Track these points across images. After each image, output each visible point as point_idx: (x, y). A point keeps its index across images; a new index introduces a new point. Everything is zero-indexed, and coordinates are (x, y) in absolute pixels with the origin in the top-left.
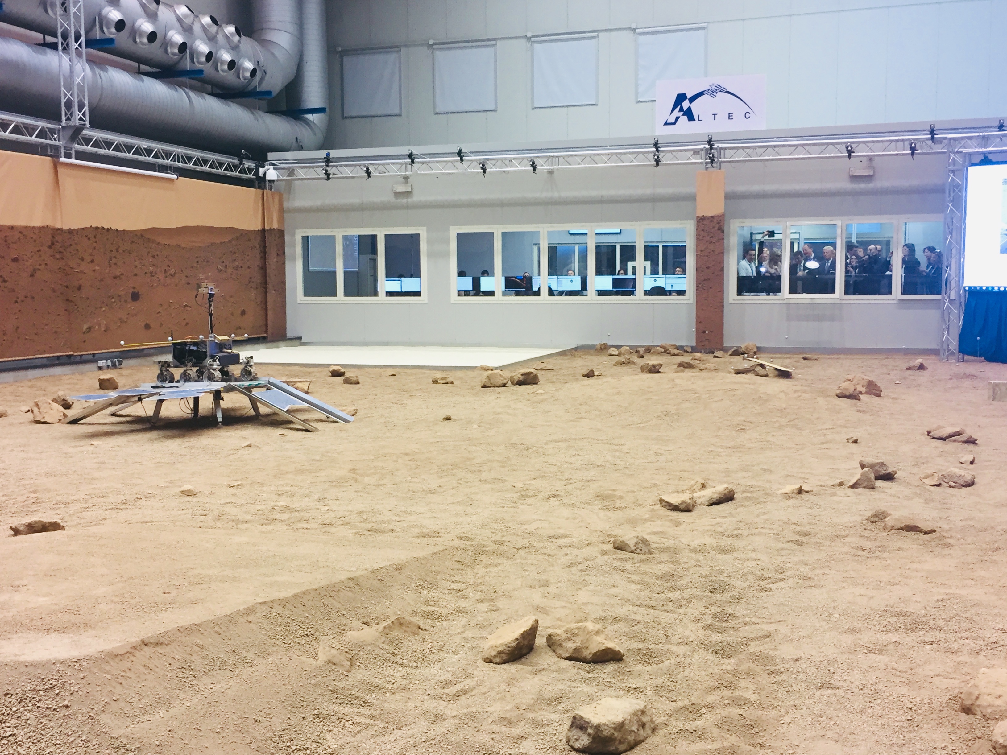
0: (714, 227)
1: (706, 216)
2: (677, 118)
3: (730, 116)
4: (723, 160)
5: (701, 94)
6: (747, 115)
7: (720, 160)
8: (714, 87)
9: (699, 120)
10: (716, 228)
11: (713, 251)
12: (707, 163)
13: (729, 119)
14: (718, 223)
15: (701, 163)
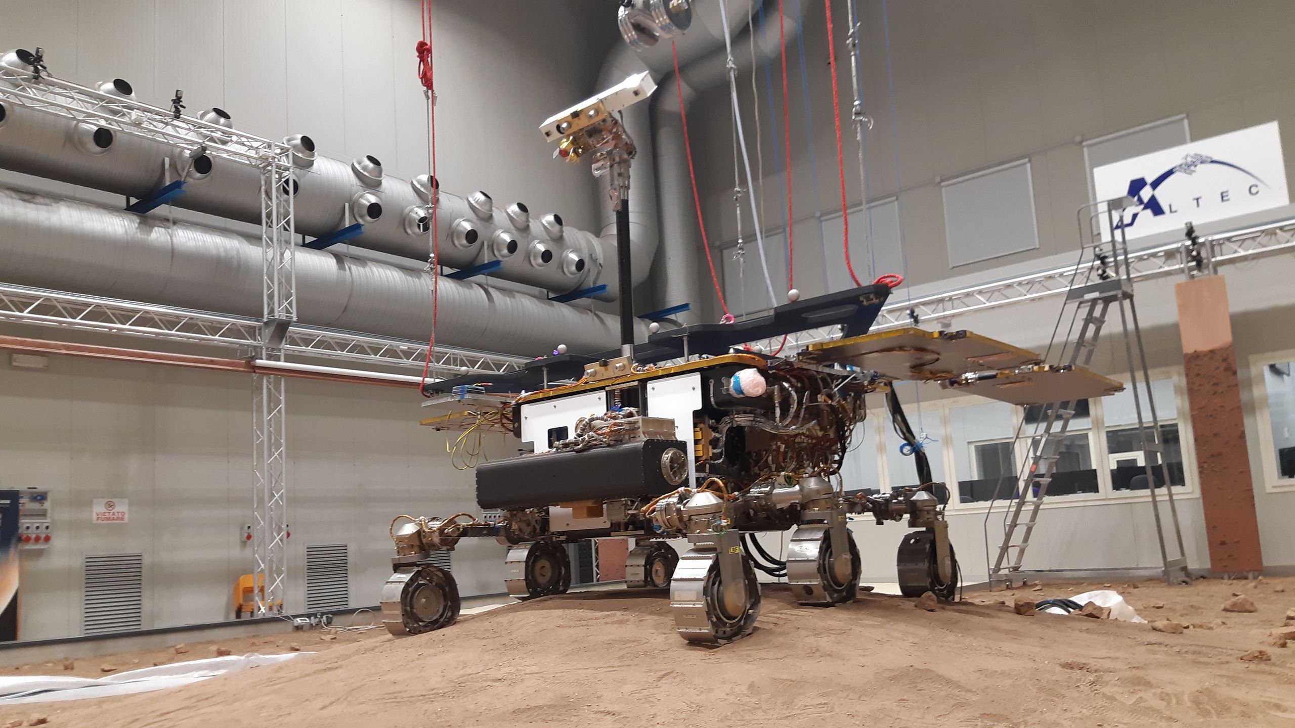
0: (1217, 368)
1: (1201, 352)
2: (1135, 216)
3: (1223, 196)
4: (1219, 258)
5: (1169, 173)
6: (1254, 190)
7: (1213, 260)
8: (1189, 159)
9: (1171, 211)
10: (1222, 368)
11: (1222, 406)
12: (1191, 269)
13: (1223, 200)
14: (1225, 360)
15: (1182, 271)
